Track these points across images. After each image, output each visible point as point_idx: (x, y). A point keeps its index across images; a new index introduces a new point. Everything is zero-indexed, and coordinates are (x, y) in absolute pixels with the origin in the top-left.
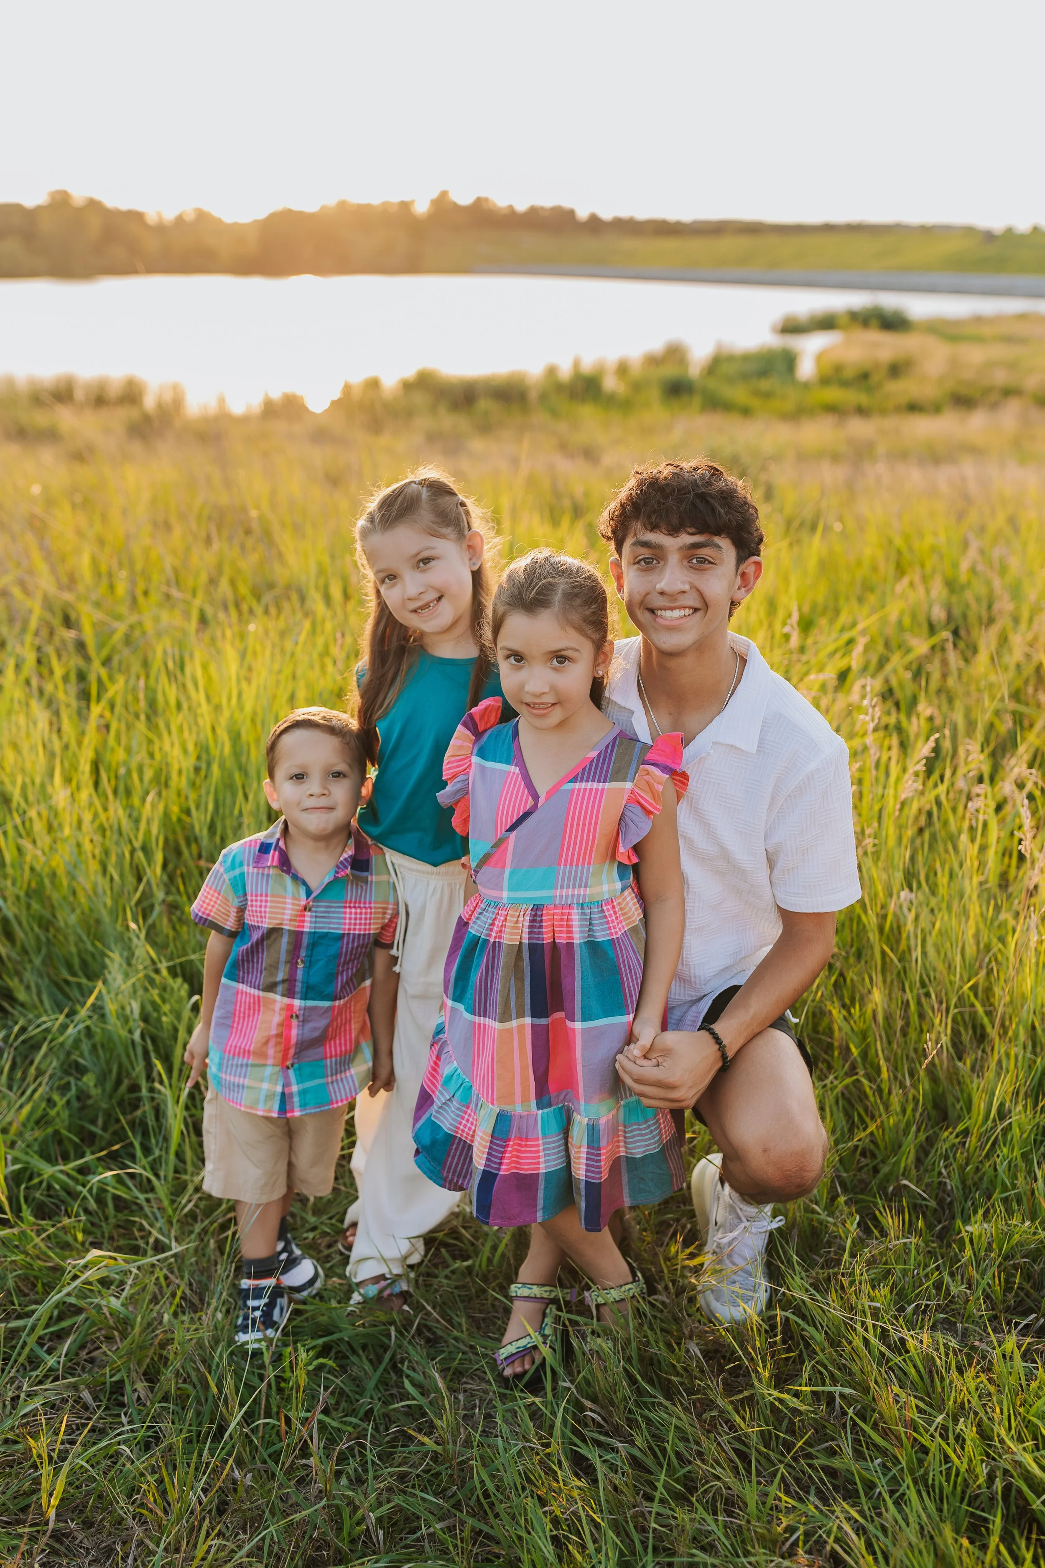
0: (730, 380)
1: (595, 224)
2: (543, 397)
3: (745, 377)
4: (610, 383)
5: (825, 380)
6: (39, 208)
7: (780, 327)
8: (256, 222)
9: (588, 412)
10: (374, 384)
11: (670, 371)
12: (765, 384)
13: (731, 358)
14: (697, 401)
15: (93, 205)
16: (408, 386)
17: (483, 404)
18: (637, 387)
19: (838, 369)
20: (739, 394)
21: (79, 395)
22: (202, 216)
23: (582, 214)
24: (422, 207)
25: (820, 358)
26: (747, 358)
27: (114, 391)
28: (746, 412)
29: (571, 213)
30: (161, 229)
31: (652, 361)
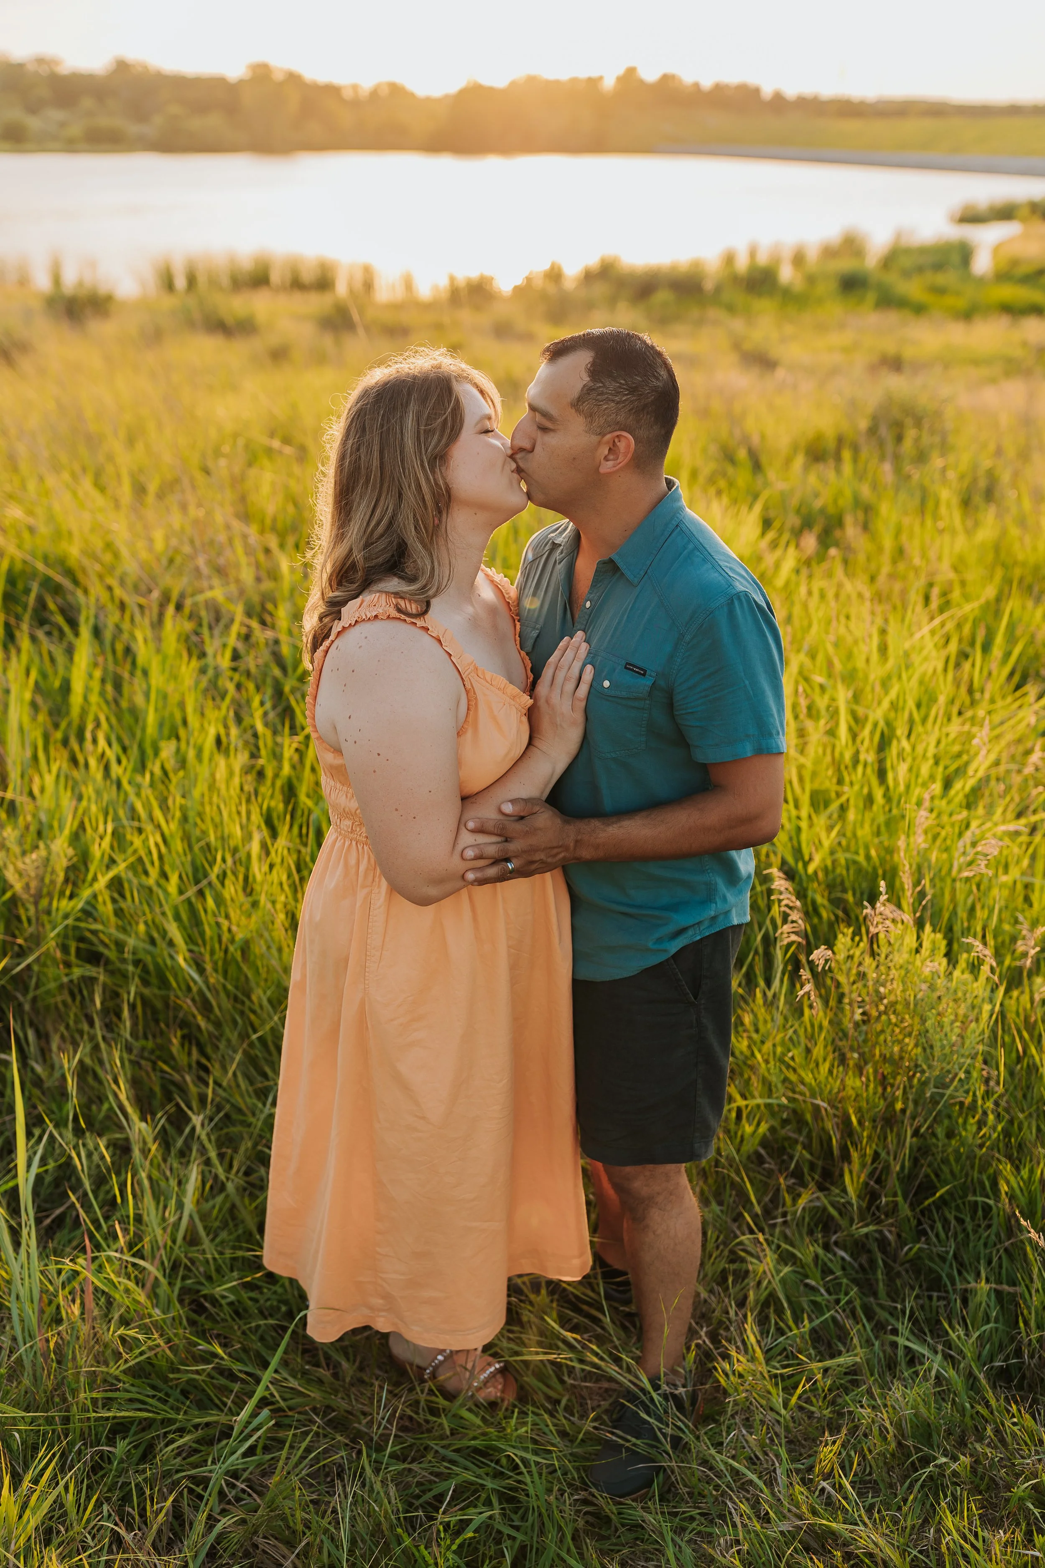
0: (906, 274)
1: (779, 103)
2: (718, 289)
3: (920, 270)
4: (786, 274)
5: (1003, 276)
6: (241, 82)
7: (958, 216)
8: (447, 96)
9: (765, 307)
10: (555, 275)
11: (846, 265)
12: (941, 279)
13: (908, 251)
14: (871, 297)
15: (293, 78)
16: (589, 277)
17: (662, 296)
18: (811, 280)
19: (1015, 263)
20: (913, 289)
21: (275, 277)
22: (396, 90)
23: (768, 90)
24: (609, 83)
25: (997, 249)
26: (923, 251)
27: (307, 276)
28: (919, 309)
29: (757, 91)
30: (356, 104)
31: (829, 252)
